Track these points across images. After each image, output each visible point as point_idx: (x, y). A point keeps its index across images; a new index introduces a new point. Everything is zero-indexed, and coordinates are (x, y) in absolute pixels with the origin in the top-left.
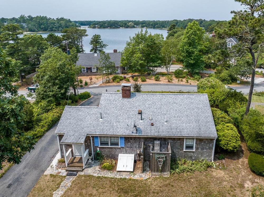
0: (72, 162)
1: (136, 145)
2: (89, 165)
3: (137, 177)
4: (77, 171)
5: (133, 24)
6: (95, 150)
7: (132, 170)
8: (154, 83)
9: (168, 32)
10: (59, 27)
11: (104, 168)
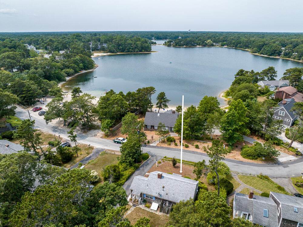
0: (135, 201)
1: (159, 201)
2: (141, 204)
3: (157, 213)
4: (136, 205)
5: (212, 42)
6: (144, 199)
7: (156, 210)
8: (193, 150)
9: (236, 77)
10: (136, 48)
11: (146, 207)
